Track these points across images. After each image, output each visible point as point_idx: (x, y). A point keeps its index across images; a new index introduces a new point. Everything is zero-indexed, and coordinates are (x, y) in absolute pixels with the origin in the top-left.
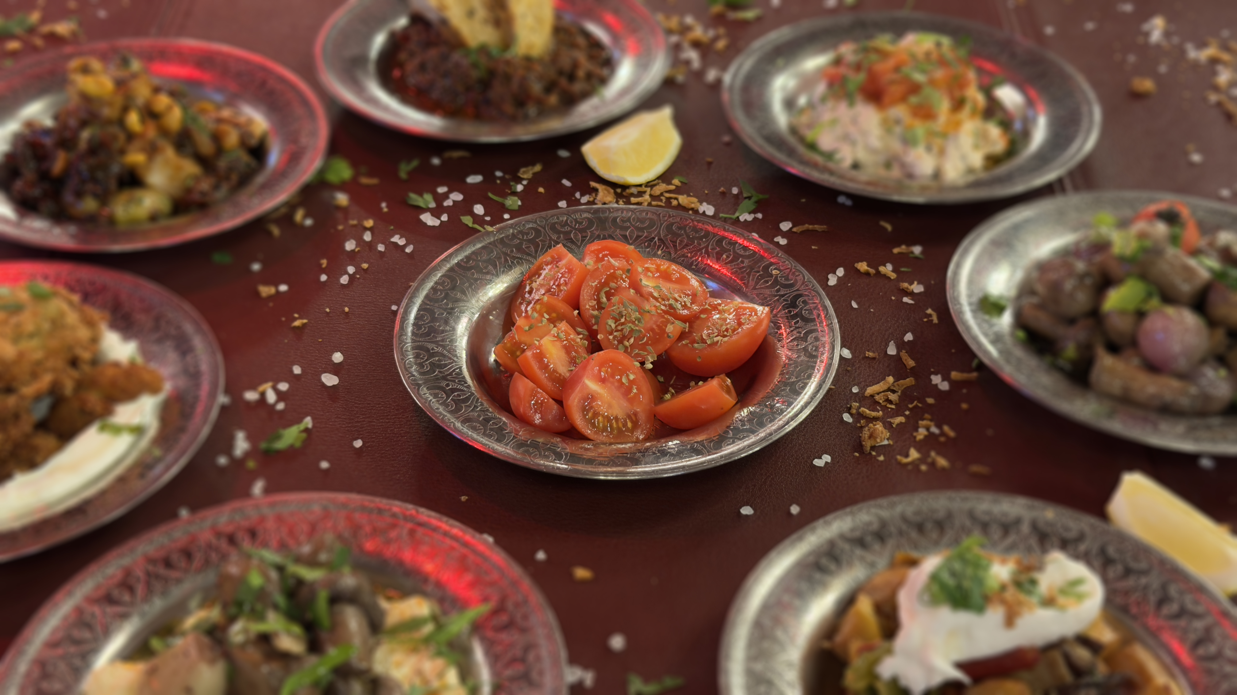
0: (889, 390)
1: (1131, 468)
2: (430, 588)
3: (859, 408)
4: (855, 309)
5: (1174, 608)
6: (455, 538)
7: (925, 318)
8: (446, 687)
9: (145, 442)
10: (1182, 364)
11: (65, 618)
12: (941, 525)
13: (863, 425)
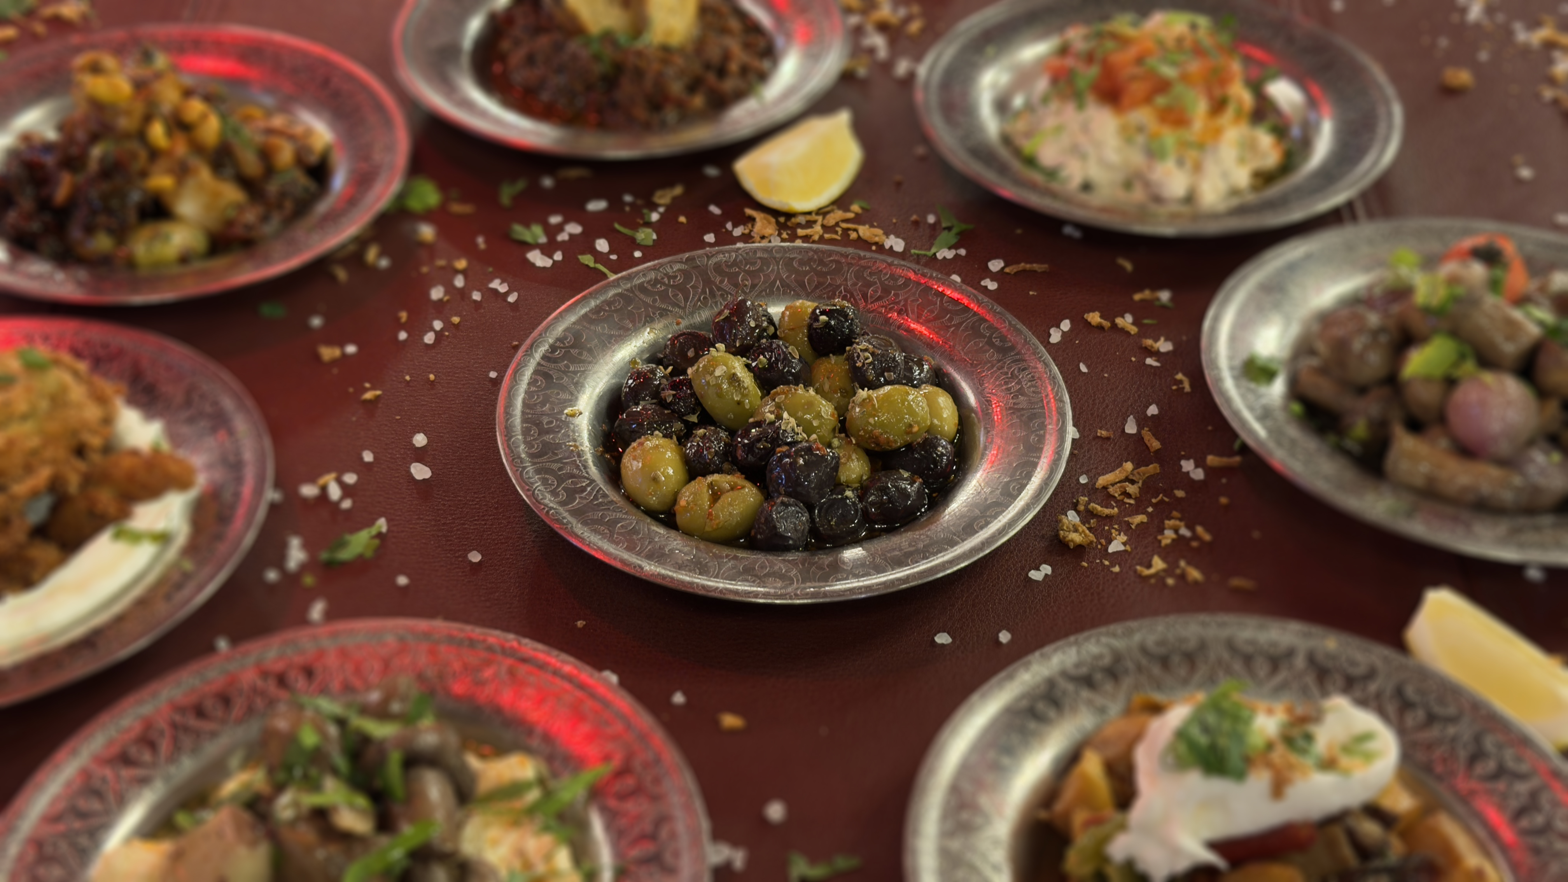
0: (1127, 479)
1: (1436, 583)
2: (535, 743)
3: (1088, 503)
4: (1085, 373)
5: (1491, 765)
6: (569, 678)
7: (1175, 384)
8: (554, 873)
9: (172, 552)
10: (1504, 448)
11: (68, 784)
12: (1191, 658)
13: (1093, 526)
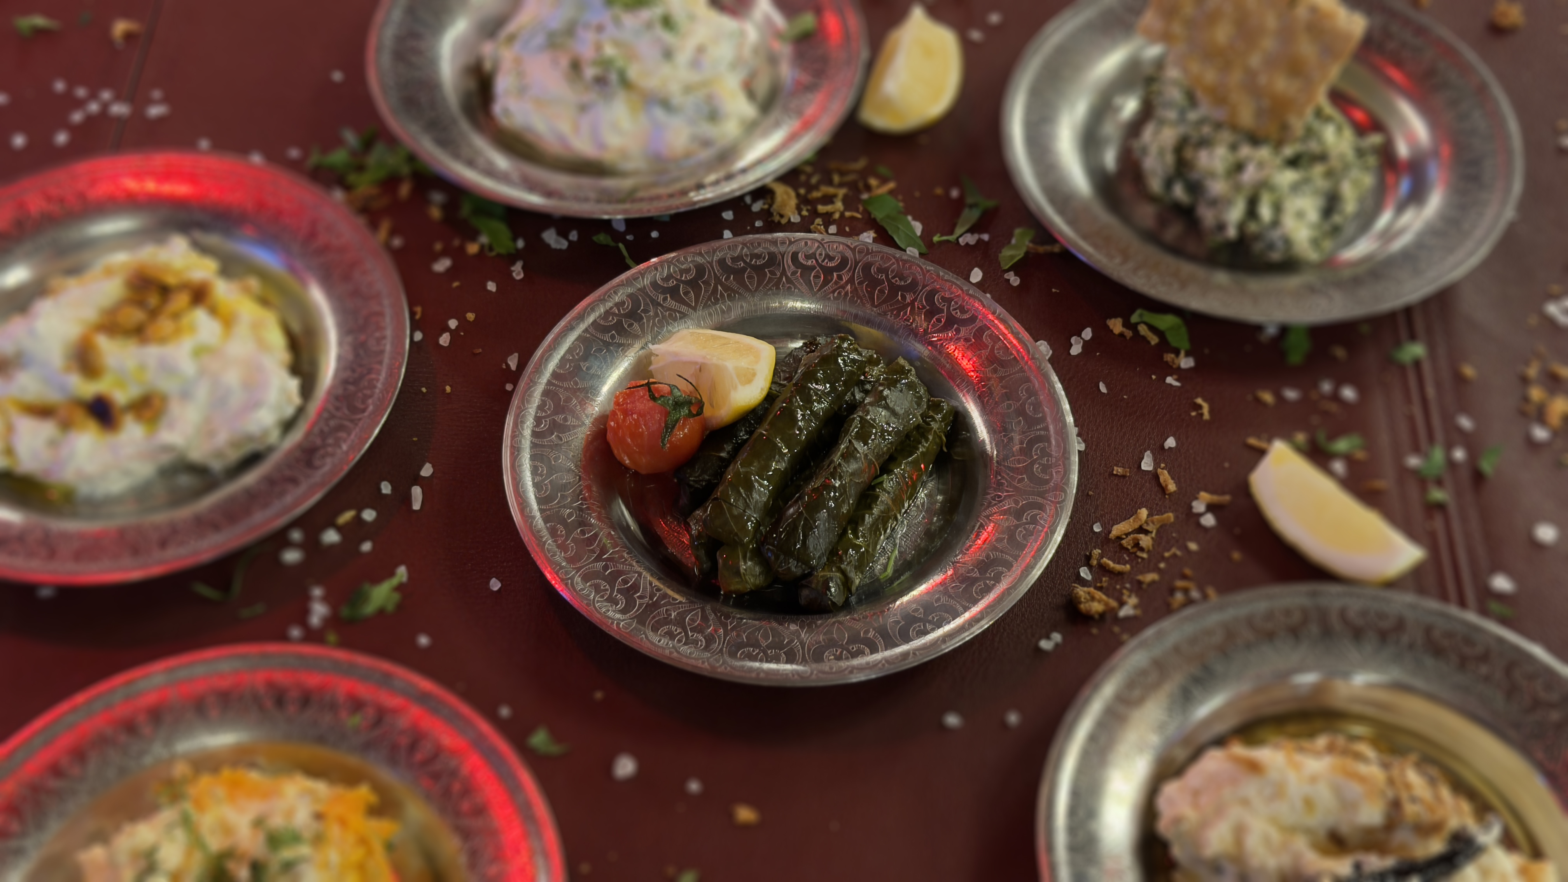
0: (1141, 530)
3: (1101, 557)
4: (1104, 393)
7: (1194, 410)
13: (1105, 585)
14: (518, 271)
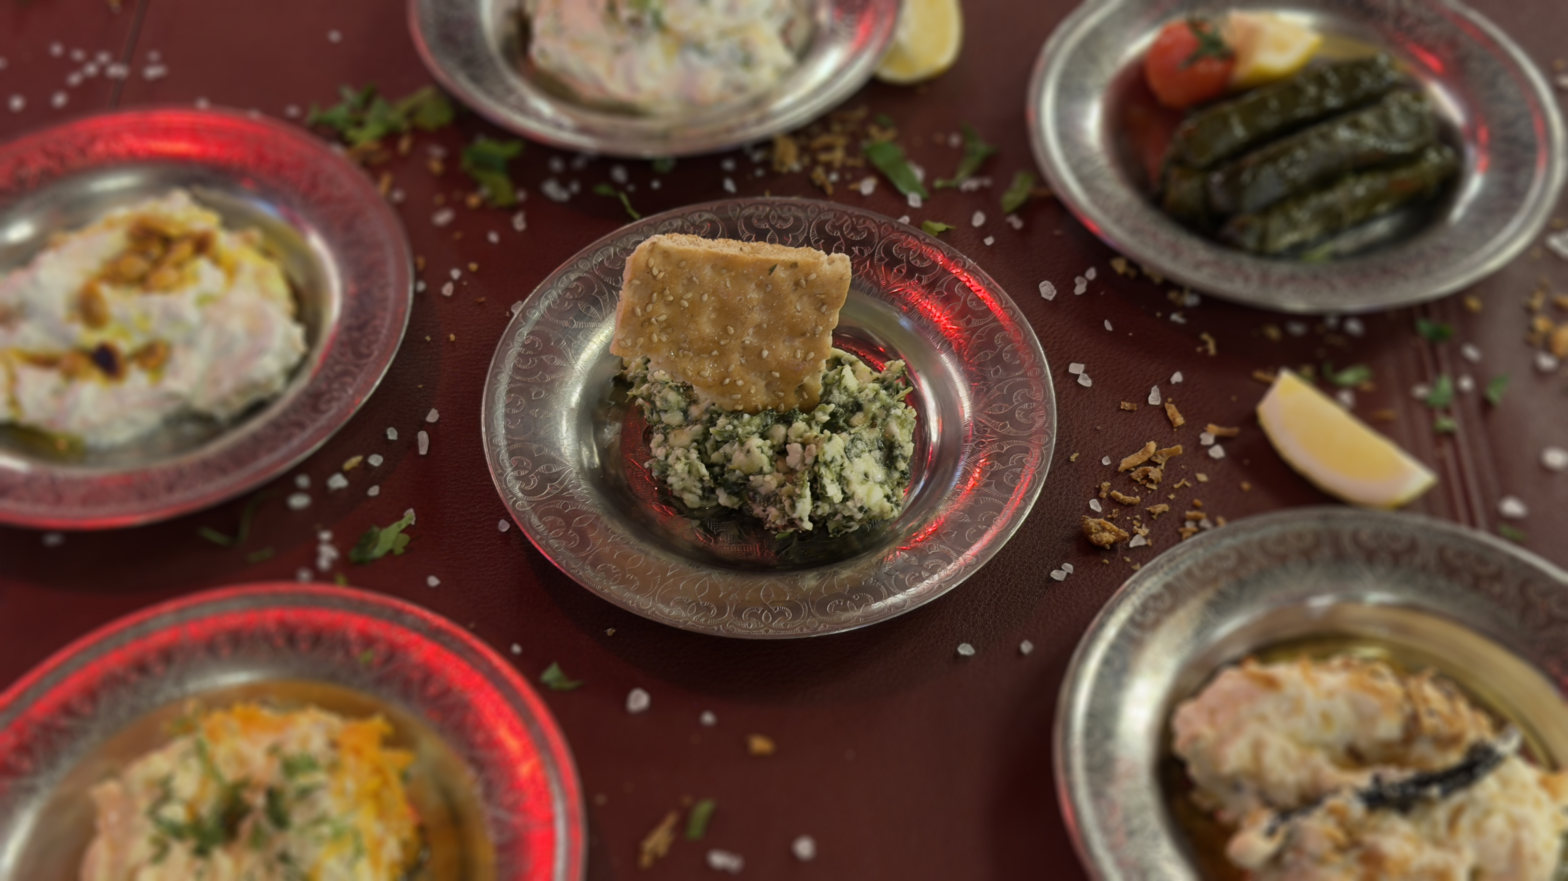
0: (1151, 462)
3: (1111, 489)
4: (1109, 331)
7: (1200, 347)
13: (1115, 516)
14: (519, 223)
